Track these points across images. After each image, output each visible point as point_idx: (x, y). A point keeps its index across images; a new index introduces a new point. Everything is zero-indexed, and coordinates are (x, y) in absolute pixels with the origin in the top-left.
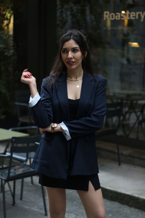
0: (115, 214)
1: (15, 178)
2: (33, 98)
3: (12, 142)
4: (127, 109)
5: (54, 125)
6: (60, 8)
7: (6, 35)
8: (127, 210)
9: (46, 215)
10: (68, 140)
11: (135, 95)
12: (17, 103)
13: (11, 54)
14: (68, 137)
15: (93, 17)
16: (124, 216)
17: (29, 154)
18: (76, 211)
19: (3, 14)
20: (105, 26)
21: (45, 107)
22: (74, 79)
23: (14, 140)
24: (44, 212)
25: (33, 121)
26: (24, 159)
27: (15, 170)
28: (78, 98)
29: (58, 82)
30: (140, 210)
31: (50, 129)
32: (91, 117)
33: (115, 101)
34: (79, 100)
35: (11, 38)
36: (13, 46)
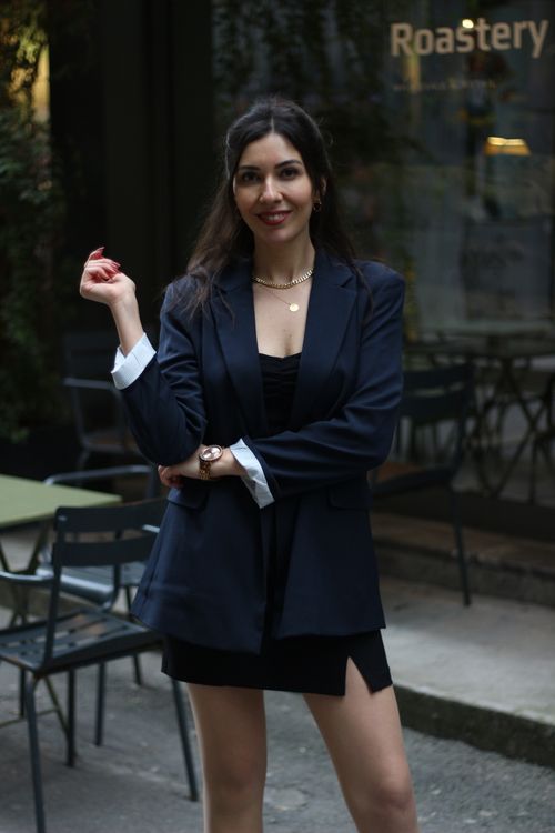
0: (454, 788)
1: (70, 663)
2: (125, 356)
3: (56, 528)
4: (490, 392)
5: (209, 451)
6: (224, 17)
7: (23, 126)
8: (498, 770)
9: (194, 796)
10: (260, 507)
11: (519, 336)
12: (71, 381)
13: (45, 195)
14: (264, 495)
15: (351, 45)
16: (489, 795)
17: (124, 573)
18: (308, 780)
19: (8, 44)
20: (400, 79)
21: (173, 387)
22: (279, 281)
23: (63, 518)
24: (185, 788)
25: (135, 448)
26: (106, 588)
27: (72, 631)
28: (297, 348)
29: (217, 295)
30: (548, 771)
31: (194, 467)
32: (345, 419)
33: (444, 360)
34: (298, 356)
35: (43, 136)
36: (51, 165)
